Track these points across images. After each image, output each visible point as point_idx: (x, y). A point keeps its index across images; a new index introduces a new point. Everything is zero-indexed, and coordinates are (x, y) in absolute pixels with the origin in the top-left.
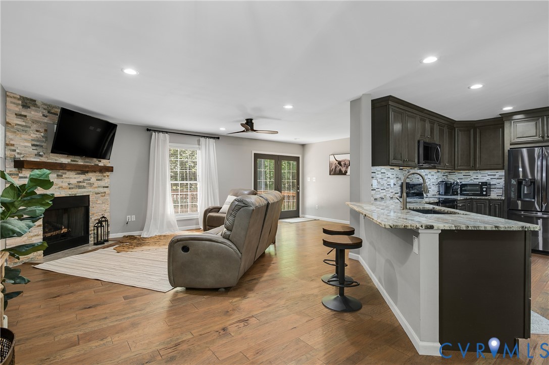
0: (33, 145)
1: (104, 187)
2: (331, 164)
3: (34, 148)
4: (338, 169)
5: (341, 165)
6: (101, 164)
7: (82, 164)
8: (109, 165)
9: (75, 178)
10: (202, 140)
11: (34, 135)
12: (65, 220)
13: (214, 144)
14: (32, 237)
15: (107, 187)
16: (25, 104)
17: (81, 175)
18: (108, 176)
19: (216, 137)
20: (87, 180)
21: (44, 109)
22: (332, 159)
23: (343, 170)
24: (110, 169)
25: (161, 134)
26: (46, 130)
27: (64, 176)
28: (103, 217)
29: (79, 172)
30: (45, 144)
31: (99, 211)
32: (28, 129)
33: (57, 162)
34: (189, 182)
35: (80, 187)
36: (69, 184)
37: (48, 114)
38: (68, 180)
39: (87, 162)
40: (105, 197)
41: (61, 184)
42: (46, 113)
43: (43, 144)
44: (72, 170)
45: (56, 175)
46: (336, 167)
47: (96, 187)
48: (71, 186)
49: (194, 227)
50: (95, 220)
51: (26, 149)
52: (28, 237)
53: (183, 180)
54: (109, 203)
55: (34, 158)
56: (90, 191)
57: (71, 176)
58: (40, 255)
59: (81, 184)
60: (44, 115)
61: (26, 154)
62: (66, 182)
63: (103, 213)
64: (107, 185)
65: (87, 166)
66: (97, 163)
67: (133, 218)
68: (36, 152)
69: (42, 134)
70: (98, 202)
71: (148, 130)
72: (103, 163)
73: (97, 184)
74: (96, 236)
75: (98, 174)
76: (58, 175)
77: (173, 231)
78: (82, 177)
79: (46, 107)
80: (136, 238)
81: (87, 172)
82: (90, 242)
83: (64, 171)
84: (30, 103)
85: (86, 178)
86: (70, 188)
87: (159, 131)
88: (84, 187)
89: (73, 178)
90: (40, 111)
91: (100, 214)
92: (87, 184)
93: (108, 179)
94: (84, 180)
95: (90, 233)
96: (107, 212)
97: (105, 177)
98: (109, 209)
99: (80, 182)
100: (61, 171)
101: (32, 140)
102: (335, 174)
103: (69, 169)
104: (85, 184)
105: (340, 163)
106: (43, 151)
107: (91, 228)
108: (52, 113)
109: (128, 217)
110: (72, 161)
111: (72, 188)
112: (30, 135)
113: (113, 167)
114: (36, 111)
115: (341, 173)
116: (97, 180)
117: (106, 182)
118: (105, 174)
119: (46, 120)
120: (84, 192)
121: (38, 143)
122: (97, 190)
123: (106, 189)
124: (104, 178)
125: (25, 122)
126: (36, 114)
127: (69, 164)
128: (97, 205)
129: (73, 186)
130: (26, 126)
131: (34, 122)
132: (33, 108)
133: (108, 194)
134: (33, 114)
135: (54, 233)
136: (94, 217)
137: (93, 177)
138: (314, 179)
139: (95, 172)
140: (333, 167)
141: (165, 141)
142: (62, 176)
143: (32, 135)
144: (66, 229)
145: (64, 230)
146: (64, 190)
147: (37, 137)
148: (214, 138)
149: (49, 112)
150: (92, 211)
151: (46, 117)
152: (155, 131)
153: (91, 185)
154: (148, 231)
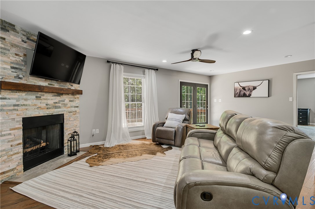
0: (12, 68)
1: (75, 107)
2: (235, 90)
3: (14, 70)
4: (242, 93)
5: (245, 90)
6: (73, 88)
7: (58, 87)
8: (79, 89)
9: (52, 100)
10: (147, 70)
11: (14, 59)
12: (44, 136)
13: (155, 74)
14: (12, 155)
15: (77, 107)
16: (3, 27)
17: (57, 97)
18: (78, 98)
19: (156, 69)
20: (62, 101)
21: (23, 35)
22: (237, 85)
23: (247, 93)
24: (80, 92)
25: (118, 65)
26: (25, 55)
27: (42, 97)
28: (75, 132)
29: (55, 94)
30: (24, 68)
31: (71, 127)
32: (7, 52)
33: (36, 84)
34: (136, 103)
35: (56, 107)
36: (47, 105)
37: (27, 40)
38: (46, 101)
39: (62, 86)
40: (76, 115)
41: (39, 105)
42: (25, 39)
43: (22, 67)
44: (50, 92)
45: (35, 97)
46: (240, 91)
47: (69, 107)
48: (48, 106)
49: (141, 137)
50: (69, 134)
51: (5, 71)
52: (8, 156)
53: (132, 101)
54: (79, 120)
55: (14, 80)
56: (65, 111)
57: (49, 98)
58: (20, 172)
59: (57, 105)
60: (23, 41)
61: (5, 76)
62: (44, 103)
63: (75, 128)
64: (77, 105)
65: (62, 89)
66: (70, 87)
67: (97, 131)
68: (15, 74)
69: (22, 58)
70: (71, 120)
71: (108, 62)
72: (75, 87)
73: (70, 104)
74: (69, 147)
75: (70, 96)
76: (36, 97)
77: (127, 141)
78: (58, 99)
79: (25, 33)
80: (100, 147)
81: (62, 94)
82: (65, 153)
83: (43, 93)
84: (9, 27)
85: (61, 100)
86: (47, 108)
87: (116, 63)
88: (60, 107)
89: (50, 99)
90: (19, 36)
91: (72, 129)
92: (62, 104)
93: (78, 100)
94: (60, 101)
95: (65, 145)
96: (77, 127)
97: (76, 98)
98: (79, 124)
99: (56, 103)
100: (40, 93)
101: (12, 63)
102: (240, 96)
103: (46, 91)
104: (60, 105)
105: (244, 88)
106: (22, 74)
107: (65, 141)
108: (30, 40)
109: (93, 130)
110: (49, 84)
111: (50, 108)
112: (9, 58)
113: (82, 91)
114: (15, 36)
115: (245, 95)
116: (70, 101)
117: (76, 103)
118: (76, 97)
119: (25, 45)
120: (60, 111)
121: (17, 66)
122: (70, 109)
123: (77, 108)
124: (75, 100)
125: (4, 45)
126: (15, 38)
127: (46, 87)
128: (70, 122)
129: (50, 107)
130: (5, 49)
131: (13, 45)
132: (12, 32)
133: (78, 113)
134: (11, 37)
135: (34, 148)
136: (68, 132)
137: (66, 98)
138: (220, 101)
139: (68, 94)
140: (238, 91)
141: (120, 71)
142: (40, 97)
143: (11, 58)
144: (45, 143)
145: (43, 144)
146: (42, 110)
147: (16, 60)
148: (154, 69)
149: (28, 39)
150: (66, 127)
151: (25, 42)
152: (113, 63)
153: (65, 105)
154: (109, 142)
